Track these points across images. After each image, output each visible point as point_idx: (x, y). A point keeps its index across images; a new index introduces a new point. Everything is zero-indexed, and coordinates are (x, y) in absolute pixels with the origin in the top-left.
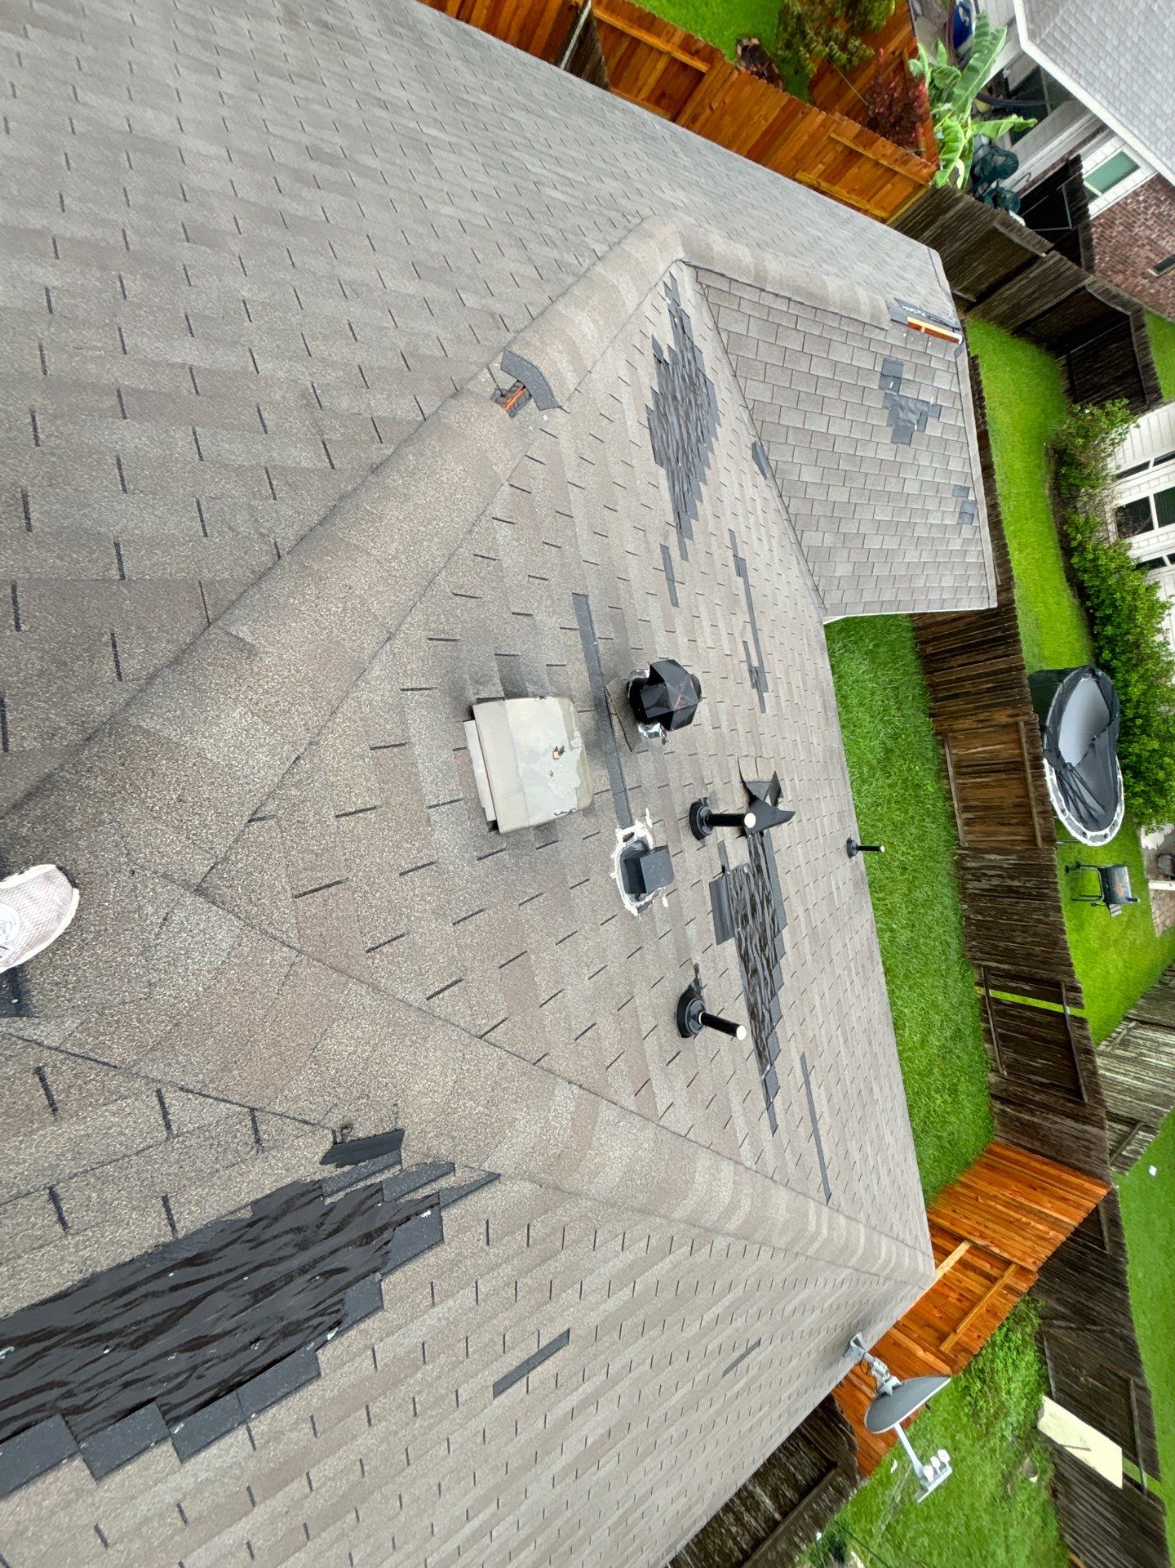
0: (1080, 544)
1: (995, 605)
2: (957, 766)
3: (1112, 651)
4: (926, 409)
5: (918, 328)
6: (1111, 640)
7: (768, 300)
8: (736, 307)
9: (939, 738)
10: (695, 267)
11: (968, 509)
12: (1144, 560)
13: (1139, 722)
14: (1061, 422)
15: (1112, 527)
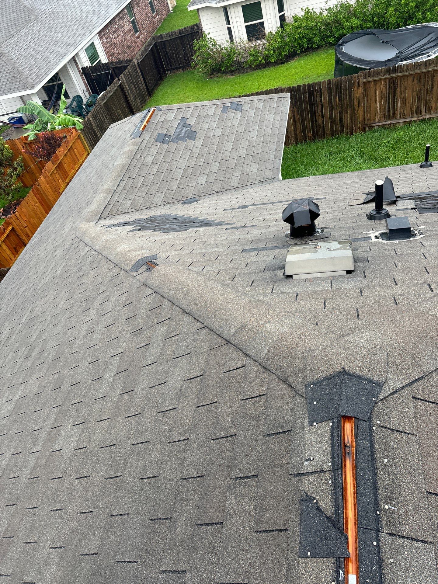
0: (264, 58)
1: (289, 94)
2: (388, 118)
3: (329, 37)
4: (182, 124)
5: (145, 126)
6: (323, 38)
7: (120, 189)
8: (120, 203)
9: (367, 129)
10: (100, 218)
11: (234, 106)
12: (279, 25)
13: (376, 19)
14: (198, 72)
15: (258, 42)
